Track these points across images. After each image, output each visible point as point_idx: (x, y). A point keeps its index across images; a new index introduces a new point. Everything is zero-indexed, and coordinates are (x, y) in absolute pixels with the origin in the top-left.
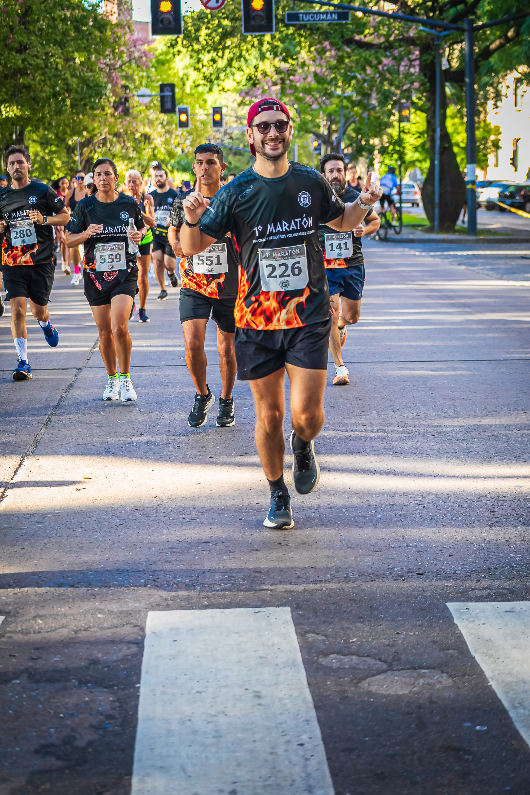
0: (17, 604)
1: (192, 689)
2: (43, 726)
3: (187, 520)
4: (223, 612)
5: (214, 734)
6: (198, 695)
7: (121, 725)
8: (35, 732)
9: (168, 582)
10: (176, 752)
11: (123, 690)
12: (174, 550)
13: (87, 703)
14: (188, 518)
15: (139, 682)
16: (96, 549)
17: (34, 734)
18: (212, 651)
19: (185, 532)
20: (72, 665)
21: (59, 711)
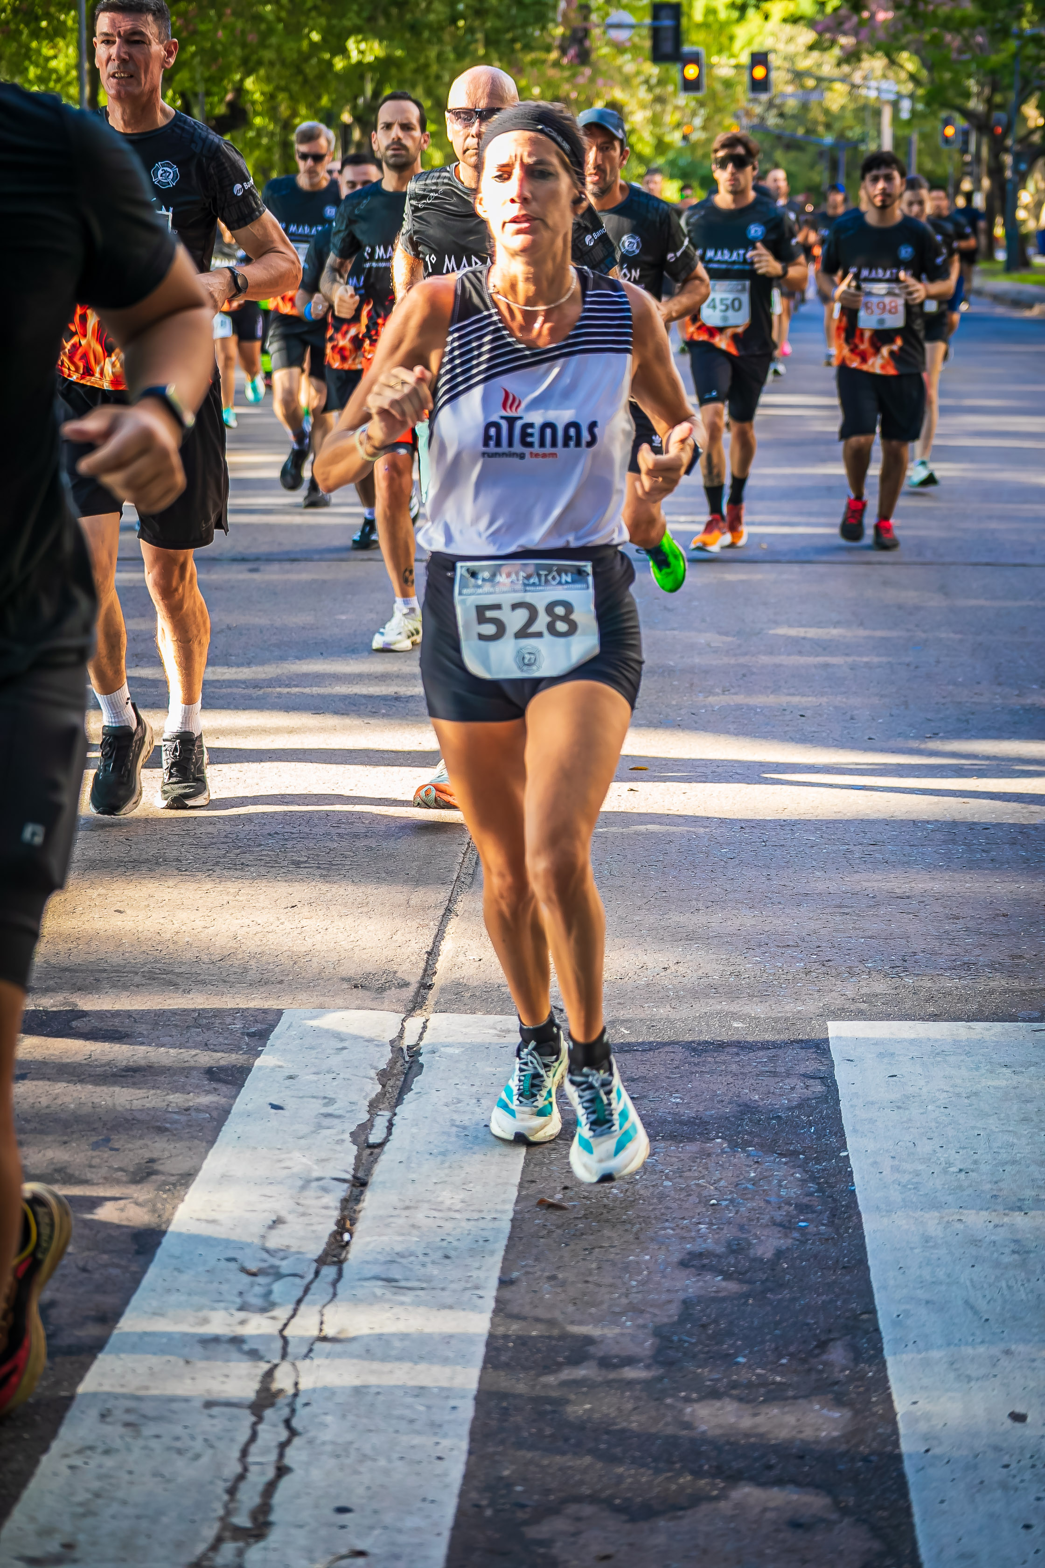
1: (950, 1164)
2: (683, 1218)
3: (857, 855)
4: (970, 1028)
5: (1013, 1246)
6: (962, 1176)
7: (831, 1224)
8: (673, 1229)
9: (850, 968)
10: (949, 1276)
11: (818, 1161)
12: (847, 910)
13: (755, 1182)
14: (858, 851)
15: (844, 1147)
16: (694, 902)
17: (671, 1232)
18: (968, 1097)
19: (857, 877)
20: (708, 1113)
21: (705, 1193)
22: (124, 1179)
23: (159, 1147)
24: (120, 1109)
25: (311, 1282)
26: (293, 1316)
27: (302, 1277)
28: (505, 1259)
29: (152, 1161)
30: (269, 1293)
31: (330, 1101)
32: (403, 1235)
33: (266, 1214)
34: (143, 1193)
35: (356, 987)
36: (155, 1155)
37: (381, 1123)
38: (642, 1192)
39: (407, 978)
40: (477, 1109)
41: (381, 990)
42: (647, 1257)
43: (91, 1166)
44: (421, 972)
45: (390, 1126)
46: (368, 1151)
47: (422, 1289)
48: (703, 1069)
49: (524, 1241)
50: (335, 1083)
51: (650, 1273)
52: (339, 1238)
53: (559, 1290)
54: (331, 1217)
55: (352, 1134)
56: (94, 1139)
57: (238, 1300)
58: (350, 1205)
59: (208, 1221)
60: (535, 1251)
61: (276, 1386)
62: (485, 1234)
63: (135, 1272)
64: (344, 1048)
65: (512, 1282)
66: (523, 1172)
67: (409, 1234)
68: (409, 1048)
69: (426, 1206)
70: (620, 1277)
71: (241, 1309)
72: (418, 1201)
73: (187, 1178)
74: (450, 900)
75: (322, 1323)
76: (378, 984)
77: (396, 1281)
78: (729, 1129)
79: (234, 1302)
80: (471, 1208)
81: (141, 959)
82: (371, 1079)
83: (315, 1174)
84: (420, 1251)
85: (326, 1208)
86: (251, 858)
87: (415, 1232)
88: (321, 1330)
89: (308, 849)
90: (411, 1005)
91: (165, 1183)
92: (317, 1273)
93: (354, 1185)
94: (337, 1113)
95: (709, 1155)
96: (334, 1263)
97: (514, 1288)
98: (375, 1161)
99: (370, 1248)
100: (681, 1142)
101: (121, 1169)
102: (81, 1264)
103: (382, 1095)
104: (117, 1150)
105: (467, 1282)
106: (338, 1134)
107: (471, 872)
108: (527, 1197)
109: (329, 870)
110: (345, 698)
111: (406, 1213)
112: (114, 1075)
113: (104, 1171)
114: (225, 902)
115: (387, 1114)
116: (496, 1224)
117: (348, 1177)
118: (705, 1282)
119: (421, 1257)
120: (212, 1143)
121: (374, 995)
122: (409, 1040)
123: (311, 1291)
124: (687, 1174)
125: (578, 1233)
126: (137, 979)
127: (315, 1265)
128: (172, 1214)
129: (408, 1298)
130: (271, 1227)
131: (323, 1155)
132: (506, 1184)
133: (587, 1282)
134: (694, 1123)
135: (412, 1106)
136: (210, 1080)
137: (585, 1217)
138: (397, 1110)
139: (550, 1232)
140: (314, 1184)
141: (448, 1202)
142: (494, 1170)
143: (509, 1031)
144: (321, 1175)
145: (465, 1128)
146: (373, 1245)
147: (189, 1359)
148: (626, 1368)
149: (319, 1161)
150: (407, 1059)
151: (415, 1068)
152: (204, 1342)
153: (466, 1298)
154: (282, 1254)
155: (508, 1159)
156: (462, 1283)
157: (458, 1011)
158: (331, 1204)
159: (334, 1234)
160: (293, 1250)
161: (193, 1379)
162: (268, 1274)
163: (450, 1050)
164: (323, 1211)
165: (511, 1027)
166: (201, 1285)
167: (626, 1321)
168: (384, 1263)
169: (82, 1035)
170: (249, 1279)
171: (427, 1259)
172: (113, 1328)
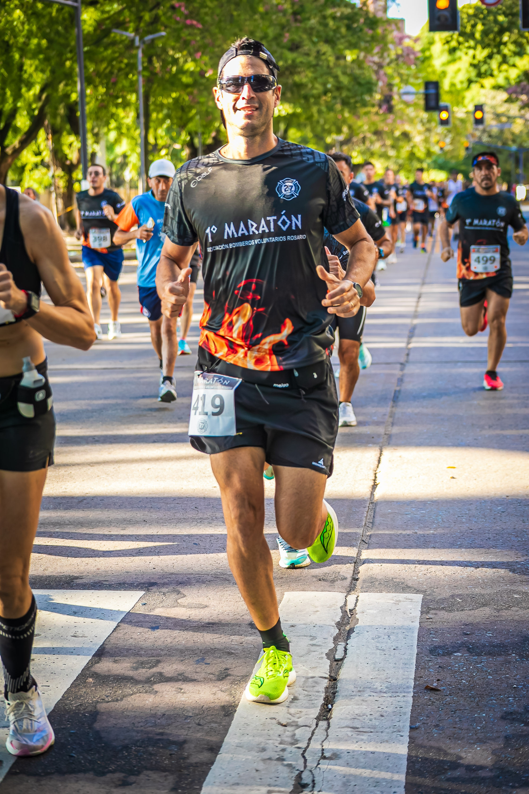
0: (430, 583)
2: (500, 695)
8: (495, 700)
17: (495, 702)
20: (506, 641)
21: (510, 682)
22: (214, 678)
23: (229, 662)
24: (208, 643)
25: (315, 730)
26: (308, 747)
27: (309, 727)
28: (411, 717)
29: (226, 669)
30: (294, 735)
31: (314, 638)
32: (359, 705)
34: (225, 685)
35: (320, 580)
36: (228, 667)
37: (340, 648)
38: (478, 682)
39: (346, 575)
40: (389, 641)
41: (333, 581)
42: (484, 715)
43: (196, 672)
44: (352, 572)
45: (346, 650)
46: (336, 663)
47: (371, 732)
48: (501, 619)
49: (420, 707)
50: (315, 629)
51: (486, 723)
52: (326, 707)
53: (441, 732)
54: (321, 696)
55: (327, 654)
56: (197, 659)
57: (279, 739)
60: (427, 712)
61: (304, 782)
62: (401, 704)
63: (225, 726)
64: (317, 611)
65: (417, 728)
66: (415, 672)
67: (361, 704)
68: (351, 611)
69: (368, 689)
70: (471, 725)
71: (280, 743)
72: (364, 688)
73: (245, 678)
75: (323, 750)
76: (330, 578)
77: (358, 728)
78: (518, 649)
79: (276, 740)
80: (391, 691)
81: (210, 568)
82: (333, 626)
83: (310, 675)
84: (368, 713)
87: (364, 703)
88: (323, 754)
90: (349, 589)
91: (234, 680)
92: (317, 725)
93: (330, 680)
94: (317, 644)
95: (509, 662)
96: (324, 720)
97: (418, 731)
98: (340, 668)
99: (342, 712)
100: (495, 656)
101: (212, 674)
102: (197, 722)
103: (339, 635)
104: (209, 664)
105: (394, 728)
106: (319, 654)
108: (419, 685)
111: (359, 694)
112: (203, 626)
113: (203, 675)
115: (343, 644)
116: (405, 698)
117: (327, 676)
118: (515, 727)
119: (369, 716)
121: (329, 584)
122: (350, 606)
123: (315, 734)
124: (500, 672)
125: (447, 703)
126: (209, 578)
127: (315, 721)
128: (241, 696)
129: (365, 737)
130: (291, 702)
131: (313, 665)
132: (408, 678)
133: (455, 728)
134: (500, 646)
135: (356, 640)
137: (450, 695)
138: (348, 642)
139: (433, 702)
140: (310, 680)
141: (379, 688)
142: (401, 671)
143: (400, 601)
144: (314, 675)
145: (384, 650)
146: (344, 710)
147: (258, 769)
148: (480, 771)
149: (312, 668)
150: (350, 616)
151: (354, 621)
152: (264, 760)
153: (394, 737)
154: (298, 715)
155: (407, 666)
156: (391, 729)
157: (373, 591)
158: (320, 690)
159: (323, 705)
160: (303, 713)
161: (261, 779)
162: (292, 726)
163: (371, 611)
164: (317, 693)
165: (401, 599)
166: (259, 731)
167: (477, 747)
168: (351, 719)
169: (184, 606)
170: (283, 728)
171: (372, 717)
172: (217, 754)
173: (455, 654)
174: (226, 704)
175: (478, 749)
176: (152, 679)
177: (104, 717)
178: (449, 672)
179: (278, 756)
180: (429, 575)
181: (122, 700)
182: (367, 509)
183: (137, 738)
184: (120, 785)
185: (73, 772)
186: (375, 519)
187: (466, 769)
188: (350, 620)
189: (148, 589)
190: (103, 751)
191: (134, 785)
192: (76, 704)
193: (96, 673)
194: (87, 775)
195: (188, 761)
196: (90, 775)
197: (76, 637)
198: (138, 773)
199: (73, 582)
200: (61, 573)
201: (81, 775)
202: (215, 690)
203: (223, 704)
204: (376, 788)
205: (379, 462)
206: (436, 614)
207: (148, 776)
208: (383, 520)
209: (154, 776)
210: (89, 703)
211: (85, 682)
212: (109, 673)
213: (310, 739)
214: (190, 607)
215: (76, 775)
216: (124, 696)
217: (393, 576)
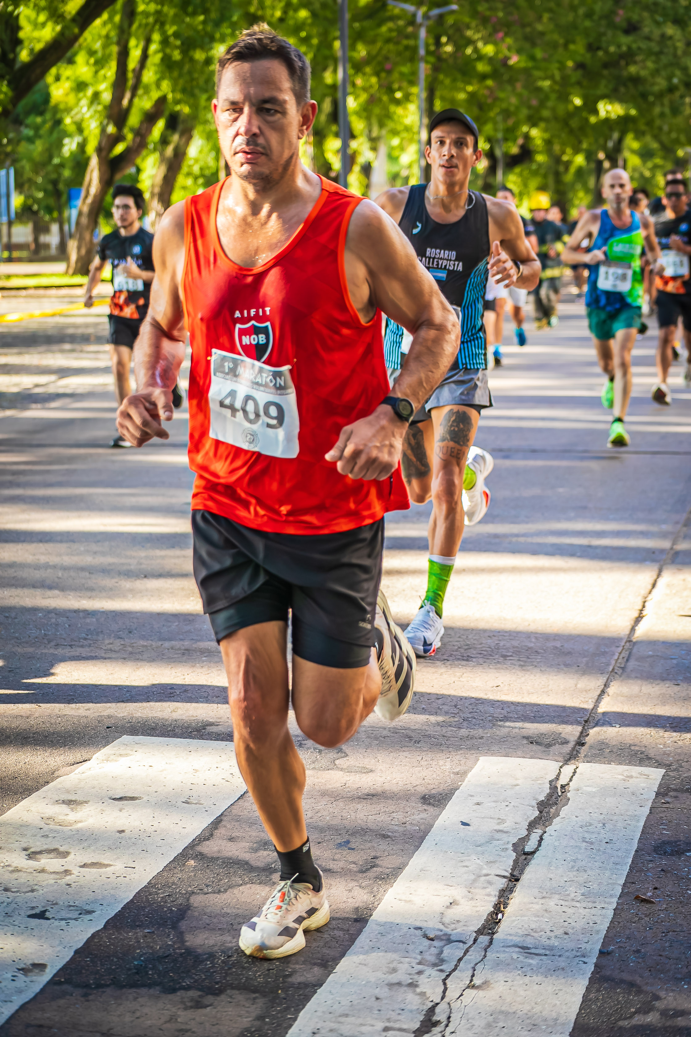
0: (679, 754)
22: (355, 869)
23: (381, 849)
24: (360, 822)
25: (470, 947)
26: (454, 970)
27: (464, 943)
28: (606, 937)
29: (375, 858)
30: (441, 952)
31: (501, 821)
32: (538, 916)
33: (447, 898)
34: (367, 879)
35: (532, 743)
36: (378, 854)
37: (534, 838)
39: (567, 737)
40: (602, 831)
41: (549, 746)
43: (334, 860)
44: (578, 734)
45: (541, 839)
46: (524, 857)
47: (546, 955)
49: (621, 924)
50: (507, 809)
52: (494, 916)
53: (640, 960)
54: (491, 901)
55: (514, 845)
56: (339, 841)
57: (419, 957)
58: (506, 894)
59: (405, 901)
60: (627, 932)
61: (435, 1018)
62: (595, 918)
64: (517, 785)
65: (609, 953)
66: (628, 876)
67: (542, 916)
68: (563, 787)
69: (557, 896)
70: (684, 953)
71: (419, 963)
72: (552, 893)
73: (396, 872)
74: (605, 685)
75: (473, 976)
76: (546, 741)
77: (529, 948)
80: (588, 900)
82: (533, 807)
83: (484, 872)
84: (548, 929)
85: (489, 895)
86: (475, 652)
87: (546, 915)
88: (471, 981)
89: (514, 647)
90: (568, 757)
91: (382, 874)
92: (475, 940)
93: (510, 880)
94: (505, 829)
96: (488, 934)
97: (609, 957)
98: (527, 864)
99: (514, 924)
101: (354, 863)
103: (538, 818)
104: (353, 849)
105: (577, 951)
106: (504, 844)
107: (622, 666)
108: (627, 894)
109: (525, 662)
110: (553, 545)
111: (543, 901)
112: (359, 798)
113: (341, 864)
114: (452, 682)
115: (540, 831)
116: (604, 911)
117: (507, 874)
119: (548, 933)
120: (418, 847)
121: (543, 749)
122: (563, 780)
123: (469, 954)
125: (659, 921)
126: (385, 733)
127: (475, 934)
128: (383, 895)
129: (534, 961)
130: (447, 907)
131: (492, 859)
132: (615, 884)
133: (661, 955)
135: (558, 827)
136: (424, 803)
137: (666, 909)
138: (547, 829)
139: (641, 919)
140: (483, 878)
141: (573, 895)
142: (608, 873)
143: (631, 777)
144: (489, 872)
145: (592, 843)
146: (516, 922)
147: (378, 996)
148: (679, 1018)
149: (488, 863)
150: (560, 794)
151: (564, 801)
152: (391, 985)
153: (575, 963)
154: (453, 926)
155: (618, 867)
156: (574, 952)
157: (600, 762)
158: (493, 893)
159: (491, 914)
160: (461, 924)
161: (379, 1010)
162: (442, 940)
163: (589, 789)
164: (486, 897)
165: (634, 774)
166: (395, 945)
167: (684, 984)
168: (523, 936)
169: (342, 770)
170: (427, 942)
171: (552, 934)
172: (330, 972)
173: (688, 854)
174: (361, 905)
175: (686, 987)
176: (273, 866)
177: (196, 914)
178: (673, 878)
179: (411, 981)
180: (680, 743)
181: (226, 891)
182: (620, 649)
183: (230, 945)
184: (191, 1007)
185: (134, 985)
186: (629, 664)
187: (661, 1014)
188: (559, 799)
189: (301, 744)
190: (180, 959)
191: (208, 1008)
192: (163, 893)
193: (201, 854)
194: (152, 991)
195: (290, 980)
196: (155, 991)
197: (188, 803)
198: (218, 993)
199: (205, 729)
200: (193, 716)
201: (144, 991)
202: (352, 884)
203: (357, 905)
204: (530, 1033)
205: (654, 585)
206: (676, 797)
207: (231, 997)
208: (639, 666)
209: (239, 997)
210: (180, 893)
211: (184, 865)
212: (219, 855)
213: (460, 960)
214: (349, 770)
215: (138, 991)
216: (230, 887)
217: (631, 742)
